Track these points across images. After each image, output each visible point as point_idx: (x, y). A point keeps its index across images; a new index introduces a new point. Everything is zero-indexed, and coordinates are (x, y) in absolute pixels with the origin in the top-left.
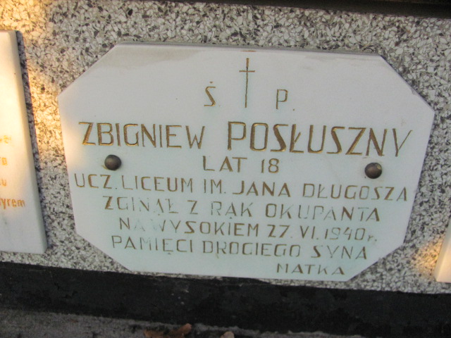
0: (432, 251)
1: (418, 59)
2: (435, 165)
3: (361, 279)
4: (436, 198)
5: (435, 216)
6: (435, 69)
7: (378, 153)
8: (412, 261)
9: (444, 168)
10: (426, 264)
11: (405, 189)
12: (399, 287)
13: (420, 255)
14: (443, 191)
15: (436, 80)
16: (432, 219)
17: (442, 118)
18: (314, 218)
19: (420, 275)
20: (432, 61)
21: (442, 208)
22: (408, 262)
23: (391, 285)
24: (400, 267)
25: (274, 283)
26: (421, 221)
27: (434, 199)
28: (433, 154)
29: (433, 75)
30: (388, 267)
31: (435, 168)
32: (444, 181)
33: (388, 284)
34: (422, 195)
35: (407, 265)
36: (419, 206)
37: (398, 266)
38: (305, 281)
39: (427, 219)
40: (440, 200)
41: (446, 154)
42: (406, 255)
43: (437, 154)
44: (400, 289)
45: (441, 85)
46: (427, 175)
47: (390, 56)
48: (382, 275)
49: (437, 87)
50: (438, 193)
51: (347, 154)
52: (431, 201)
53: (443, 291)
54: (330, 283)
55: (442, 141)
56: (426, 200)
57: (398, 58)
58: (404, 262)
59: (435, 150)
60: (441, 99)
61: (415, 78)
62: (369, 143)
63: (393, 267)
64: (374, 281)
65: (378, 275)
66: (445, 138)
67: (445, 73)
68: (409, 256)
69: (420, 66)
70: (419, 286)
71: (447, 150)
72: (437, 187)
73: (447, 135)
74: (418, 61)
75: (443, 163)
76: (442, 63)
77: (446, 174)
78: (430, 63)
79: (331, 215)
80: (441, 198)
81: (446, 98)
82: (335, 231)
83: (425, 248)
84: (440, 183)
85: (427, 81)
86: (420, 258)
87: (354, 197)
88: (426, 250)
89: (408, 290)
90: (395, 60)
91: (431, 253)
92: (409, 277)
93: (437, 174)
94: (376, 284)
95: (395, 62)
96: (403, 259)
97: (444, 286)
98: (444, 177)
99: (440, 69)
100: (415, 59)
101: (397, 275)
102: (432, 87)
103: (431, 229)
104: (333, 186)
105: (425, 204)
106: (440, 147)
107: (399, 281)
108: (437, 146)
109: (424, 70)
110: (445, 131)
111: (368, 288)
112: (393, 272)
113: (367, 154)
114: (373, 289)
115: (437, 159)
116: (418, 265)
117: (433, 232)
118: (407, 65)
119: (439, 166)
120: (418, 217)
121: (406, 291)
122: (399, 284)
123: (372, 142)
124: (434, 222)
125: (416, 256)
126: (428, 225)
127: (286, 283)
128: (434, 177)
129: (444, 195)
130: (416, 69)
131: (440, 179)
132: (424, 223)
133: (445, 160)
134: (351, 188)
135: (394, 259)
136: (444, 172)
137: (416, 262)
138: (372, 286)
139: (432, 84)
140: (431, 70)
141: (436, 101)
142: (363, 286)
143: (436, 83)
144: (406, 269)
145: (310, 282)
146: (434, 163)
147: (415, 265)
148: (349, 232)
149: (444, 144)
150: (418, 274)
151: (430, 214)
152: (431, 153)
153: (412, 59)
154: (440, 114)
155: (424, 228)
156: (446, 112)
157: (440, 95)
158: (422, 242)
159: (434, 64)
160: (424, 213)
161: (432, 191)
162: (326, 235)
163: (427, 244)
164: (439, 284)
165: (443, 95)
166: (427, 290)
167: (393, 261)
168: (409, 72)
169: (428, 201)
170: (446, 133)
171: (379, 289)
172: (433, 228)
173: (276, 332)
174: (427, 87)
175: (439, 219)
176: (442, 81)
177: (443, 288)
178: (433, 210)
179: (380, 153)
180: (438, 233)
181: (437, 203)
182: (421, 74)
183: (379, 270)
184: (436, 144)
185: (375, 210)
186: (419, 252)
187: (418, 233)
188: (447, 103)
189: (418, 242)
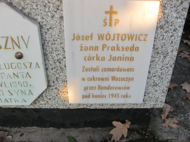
0: (66, 90)
1: (27, 2)
2: (52, 51)
3: (39, 104)
4: (58, 66)
5: (61, 74)
6: (36, 6)
7: (18, 47)
8: (58, 95)
9: (56, 52)
10: (65, 96)
11: (37, 63)
12: (57, 106)
13: (61, 92)
14: (60, 63)
15: (39, 11)
16: (60, 76)
17: (47, 29)
18: (2, 78)
19: (64, 101)
20: (34, 2)
21: (62, 70)
22: (57, 95)
23: (53, 106)
24: (54, 98)
25: (3, 107)
26: (55, 77)
27: (57, 66)
28: (49, 46)
29: (37, 9)
30: (49, 98)
31: (52, 52)
32: (59, 58)
33: (52, 105)
34: (51, 65)
35: (57, 97)
36: (51, 70)
37: (53, 97)
38: (16, 105)
39: (57, 76)
40: (60, 67)
41: (55, 45)
42: (54, 92)
43: (51, 46)
44: (58, 107)
45: (42, 13)
46: (50, 56)
47: (14, 2)
48: (47, 102)
49: (40, 14)
50: (58, 64)
51: (5, 49)
52: (56, 67)
53: (77, 107)
54: (26, 106)
55: (51, 39)
56: (54, 67)
57: (18, 3)
58: (55, 95)
59: (49, 44)
60: (44, 20)
61: (29, 11)
62: (12, 43)
63: (51, 98)
64: (45, 104)
65: (46, 102)
66: (52, 38)
67: (41, 8)
68: (56, 92)
69: (29, 6)
70: (66, 106)
71: (55, 43)
72: (56, 61)
73: (53, 36)
74: (27, 3)
75: (55, 50)
76: (39, 3)
77: (58, 55)
78: (33, 4)
79: (9, 76)
80: (60, 66)
81: (46, 19)
82: (14, 83)
83: (62, 89)
84: (57, 59)
85: (35, 12)
86: (61, 93)
87: (16, 68)
88: (63, 90)
89: (61, 107)
90: (17, 4)
91: (65, 91)
92: (60, 102)
93: (54, 55)
94: (46, 106)
95: (17, 5)
96: (54, 94)
97: (77, 105)
98: (58, 56)
99: (39, 6)
100: (26, 2)
101: (54, 101)
102: (38, 15)
103: (61, 80)
104: (5, 64)
105: (54, 69)
106: (51, 42)
107: (56, 104)
108: (49, 42)
109: (32, 7)
110: (51, 35)
111: (44, 107)
112: (52, 100)
113: (14, 48)
114: (46, 108)
115: (52, 48)
116: (61, 96)
117: (63, 81)
118: (23, 6)
119: (54, 51)
120: (53, 75)
121: (61, 108)
122: (56, 105)
123: (13, 43)
124: (61, 77)
125: (59, 93)
126: (59, 78)
127: (8, 107)
128: (53, 56)
129: (61, 64)
130: (28, 7)
131: (57, 57)
132: (57, 78)
133: (56, 48)
134: (13, 64)
135: (50, 94)
136: (57, 54)
137: (60, 95)
138: (45, 107)
139: (38, 14)
140: (34, 7)
141: (42, 21)
142: (41, 107)
143: (39, 13)
144: (57, 98)
145: (18, 106)
146: (51, 50)
147: (60, 96)
148: (20, 83)
149: (52, 41)
150: (63, 100)
151: (58, 73)
152: (48, 45)
153: (24, 3)
154: (46, 27)
155: (57, 80)
156: (48, 26)
157: (43, 18)
158: (59, 86)
159: (35, 4)
160: (55, 73)
161: (55, 63)
162: (11, 85)
163: (62, 87)
164: (75, 105)
165: (44, 18)
166: (70, 107)
167: (50, 95)
168: (25, 9)
169: (55, 68)
170: (52, 36)
171: (49, 108)
172: (62, 79)
173: (17, 128)
174: (36, 15)
175: (63, 76)
176: (42, 12)
177: (77, 106)
178: (58, 71)
179: (19, 47)
180: (65, 82)
181: (59, 68)
182: (31, 9)
183: (45, 99)
184: (49, 41)
185: (27, 73)
186: (60, 91)
187: (56, 82)
188: (47, 22)
189: (57, 86)
